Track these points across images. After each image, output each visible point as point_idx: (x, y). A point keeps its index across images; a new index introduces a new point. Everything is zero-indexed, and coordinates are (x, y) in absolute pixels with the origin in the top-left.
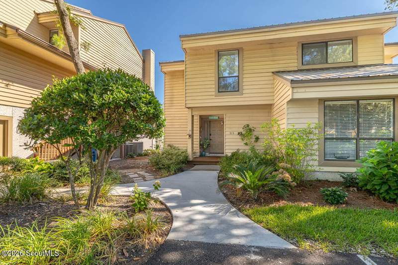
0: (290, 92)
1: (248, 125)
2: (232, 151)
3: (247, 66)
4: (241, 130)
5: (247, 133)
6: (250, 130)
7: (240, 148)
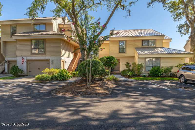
0: (138, 56)
1: (128, 62)
2: (123, 70)
3: (128, 46)
4: (126, 63)
5: (128, 64)
6: (128, 63)
7: (125, 68)
